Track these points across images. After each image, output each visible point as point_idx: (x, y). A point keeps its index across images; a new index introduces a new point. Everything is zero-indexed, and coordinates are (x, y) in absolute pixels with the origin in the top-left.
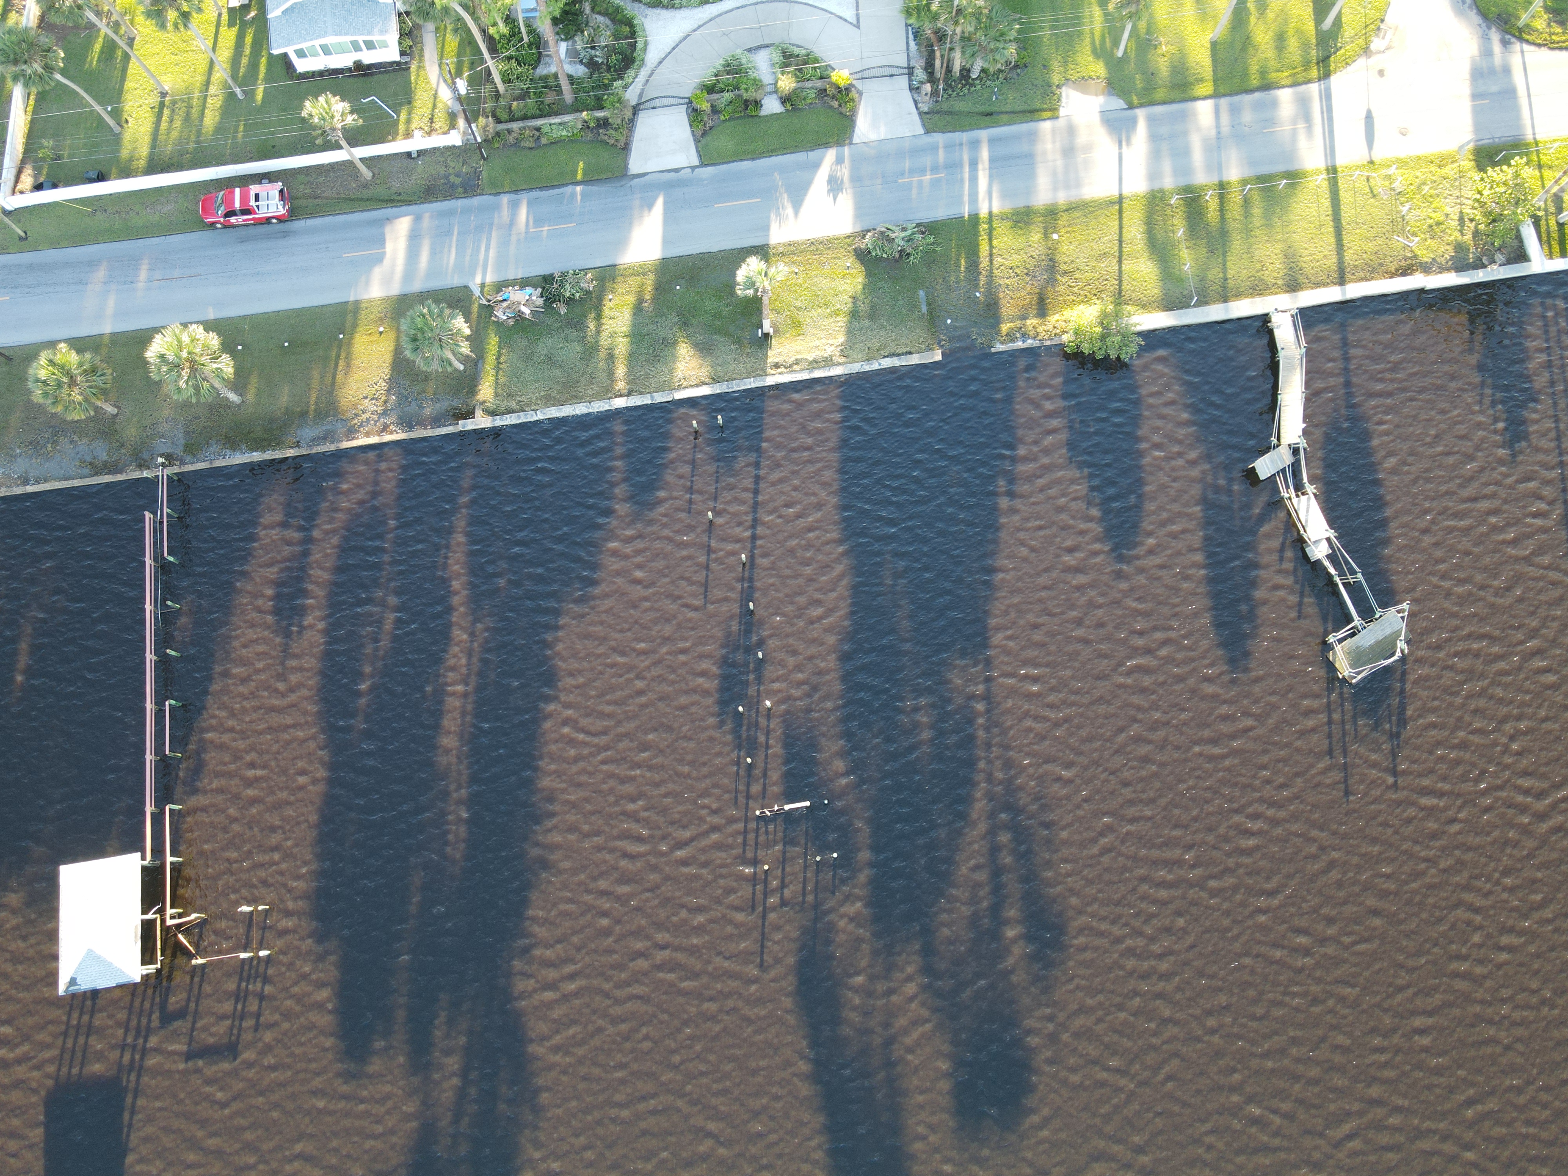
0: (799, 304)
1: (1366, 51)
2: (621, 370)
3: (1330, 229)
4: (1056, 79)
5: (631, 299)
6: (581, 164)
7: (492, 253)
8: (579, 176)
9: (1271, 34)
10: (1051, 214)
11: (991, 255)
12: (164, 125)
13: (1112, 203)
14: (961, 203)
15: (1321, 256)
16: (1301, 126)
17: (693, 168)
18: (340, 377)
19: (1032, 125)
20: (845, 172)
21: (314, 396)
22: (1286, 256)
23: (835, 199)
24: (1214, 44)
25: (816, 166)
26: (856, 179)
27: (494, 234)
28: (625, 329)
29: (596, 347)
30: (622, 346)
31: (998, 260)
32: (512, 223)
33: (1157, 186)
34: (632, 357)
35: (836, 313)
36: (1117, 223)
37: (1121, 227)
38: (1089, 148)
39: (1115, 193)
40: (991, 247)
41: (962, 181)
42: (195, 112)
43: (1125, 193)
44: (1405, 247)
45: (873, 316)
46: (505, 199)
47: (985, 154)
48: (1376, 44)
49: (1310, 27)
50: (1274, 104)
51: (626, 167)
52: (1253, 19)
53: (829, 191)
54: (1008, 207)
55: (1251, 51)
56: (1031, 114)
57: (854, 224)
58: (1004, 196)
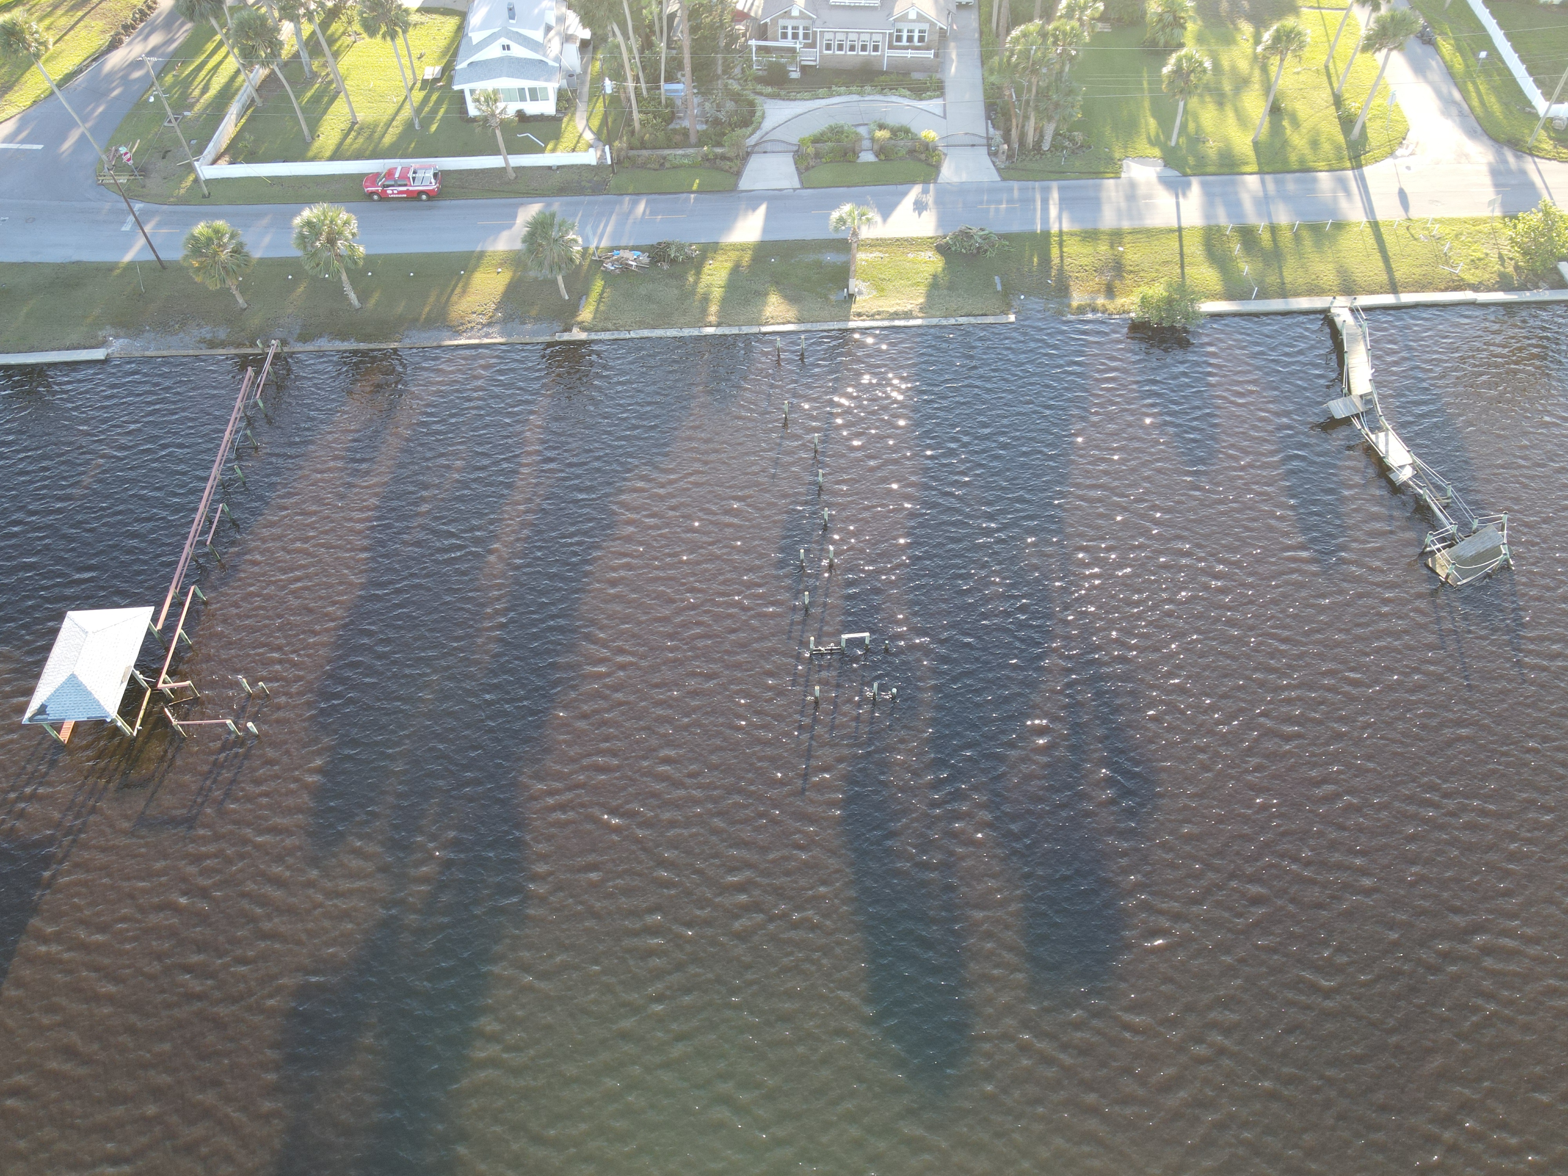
0: (883, 276)
1: (1392, 154)
2: (713, 308)
3: (1378, 256)
4: (1117, 155)
5: (729, 265)
6: (697, 181)
7: (609, 229)
8: (695, 187)
9: (1304, 141)
10: (1116, 236)
11: (1062, 257)
12: (349, 140)
13: (1171, 231)
14: (1034, 223)
15: (1371, 274)
16: (1341, 195)
17: (795, 190)
18: (454, 298)
19: (1097, 181)
20: (930, 199)
21: (427, 309)
22: (1338, 272)
23: (920, 214)
24: (1256, 144)
25: (905, 194)
26: (939, 202)
27: (614, 218)
28: (722, 283)
29: (693, 292)
30: (717, 293)
31: (1067, 261)
32: (630, 212)
33: (1213, 223)
34: (725, 301)
35: (917, 284)
36: (1177, 244)
37: (1181, 246)
38: (1149, 196)
39: (1175, 225)
40: (1062, 252)
41: (1035, 210)
42: (377, 135)
43: (1183, 225)
44: (1451, 273)
45: (952, 287)
46: (627, 199)
47: (1055, 195)
48: (1399, 152)
49: (1341, 139)
50: (1315, 180)
51: (736, 185)
52: (1288, 132)
53: (914, 210)
54: (1076, 228)
55: (1289, 149)
56: (1098, 174)
57: (936, 230)
58: (1073, 220)
